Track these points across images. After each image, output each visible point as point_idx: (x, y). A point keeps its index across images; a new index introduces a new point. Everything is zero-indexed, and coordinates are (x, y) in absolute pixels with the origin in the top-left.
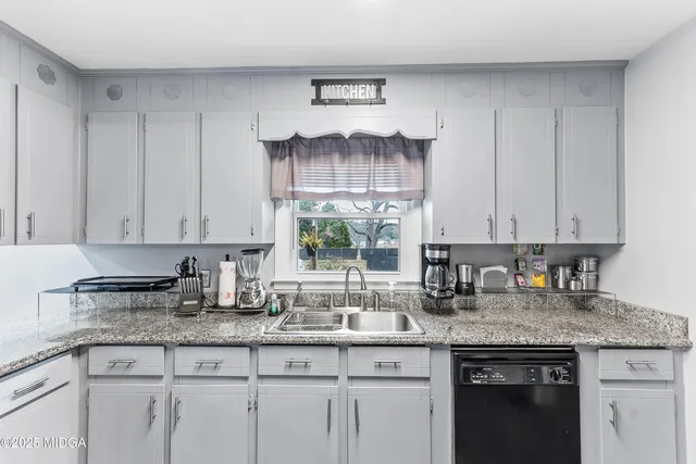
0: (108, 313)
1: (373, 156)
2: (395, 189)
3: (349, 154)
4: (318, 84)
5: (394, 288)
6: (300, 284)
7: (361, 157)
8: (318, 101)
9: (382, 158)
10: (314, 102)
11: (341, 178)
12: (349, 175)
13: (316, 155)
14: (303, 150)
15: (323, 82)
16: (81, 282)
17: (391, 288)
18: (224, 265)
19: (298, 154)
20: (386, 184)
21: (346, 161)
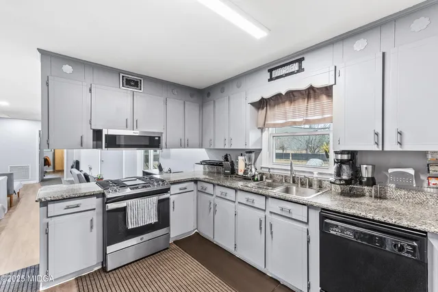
0: (210, 173)
1: (306, 100)
2: (320, 117)
3: (294, 100)
4: (270, 71)
5: (317, 176)
6: (269, 169)
7: (301, 100)
8: (271, 79)
9: (312, 100)
10: (269, 80)
11: (290, 114)
12: (294, 112)
13: (278, 104)
14: (272, 102)
15: (272, 69)
16: (204, 161)
17: (316, 175)
18: (240, 158)
19: (270, 105)
20: (315, 114)
21: (292, 104)
